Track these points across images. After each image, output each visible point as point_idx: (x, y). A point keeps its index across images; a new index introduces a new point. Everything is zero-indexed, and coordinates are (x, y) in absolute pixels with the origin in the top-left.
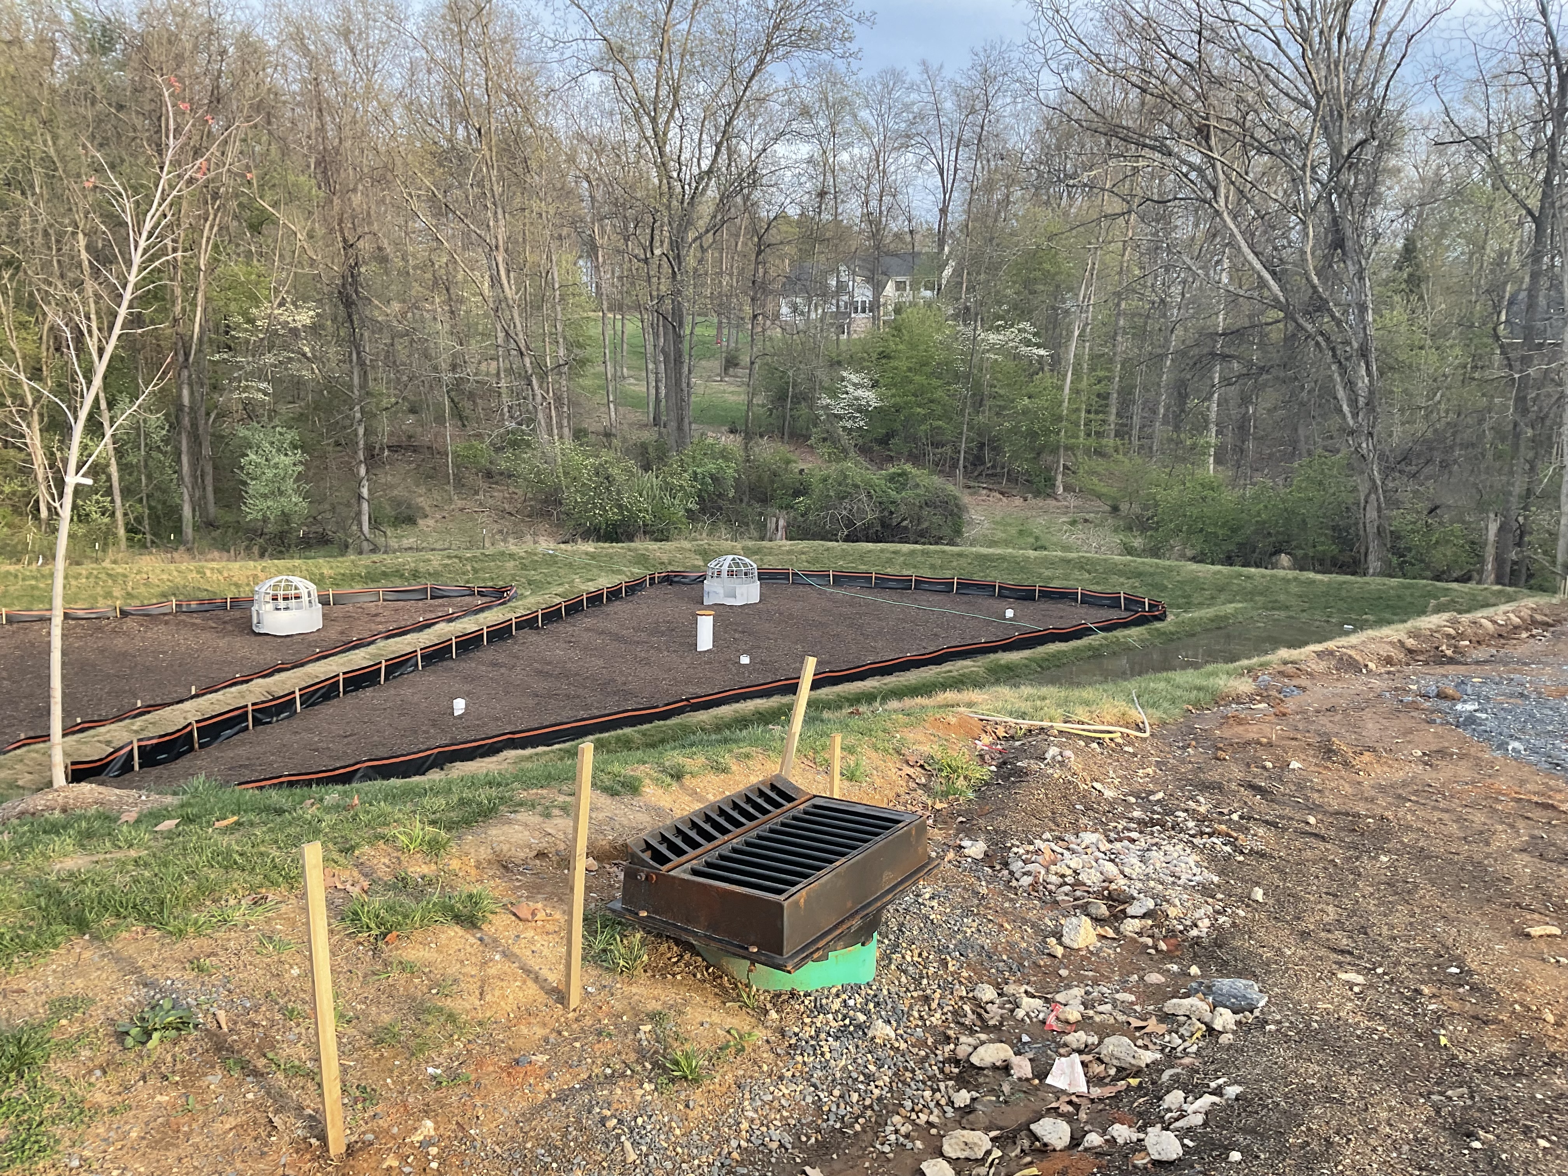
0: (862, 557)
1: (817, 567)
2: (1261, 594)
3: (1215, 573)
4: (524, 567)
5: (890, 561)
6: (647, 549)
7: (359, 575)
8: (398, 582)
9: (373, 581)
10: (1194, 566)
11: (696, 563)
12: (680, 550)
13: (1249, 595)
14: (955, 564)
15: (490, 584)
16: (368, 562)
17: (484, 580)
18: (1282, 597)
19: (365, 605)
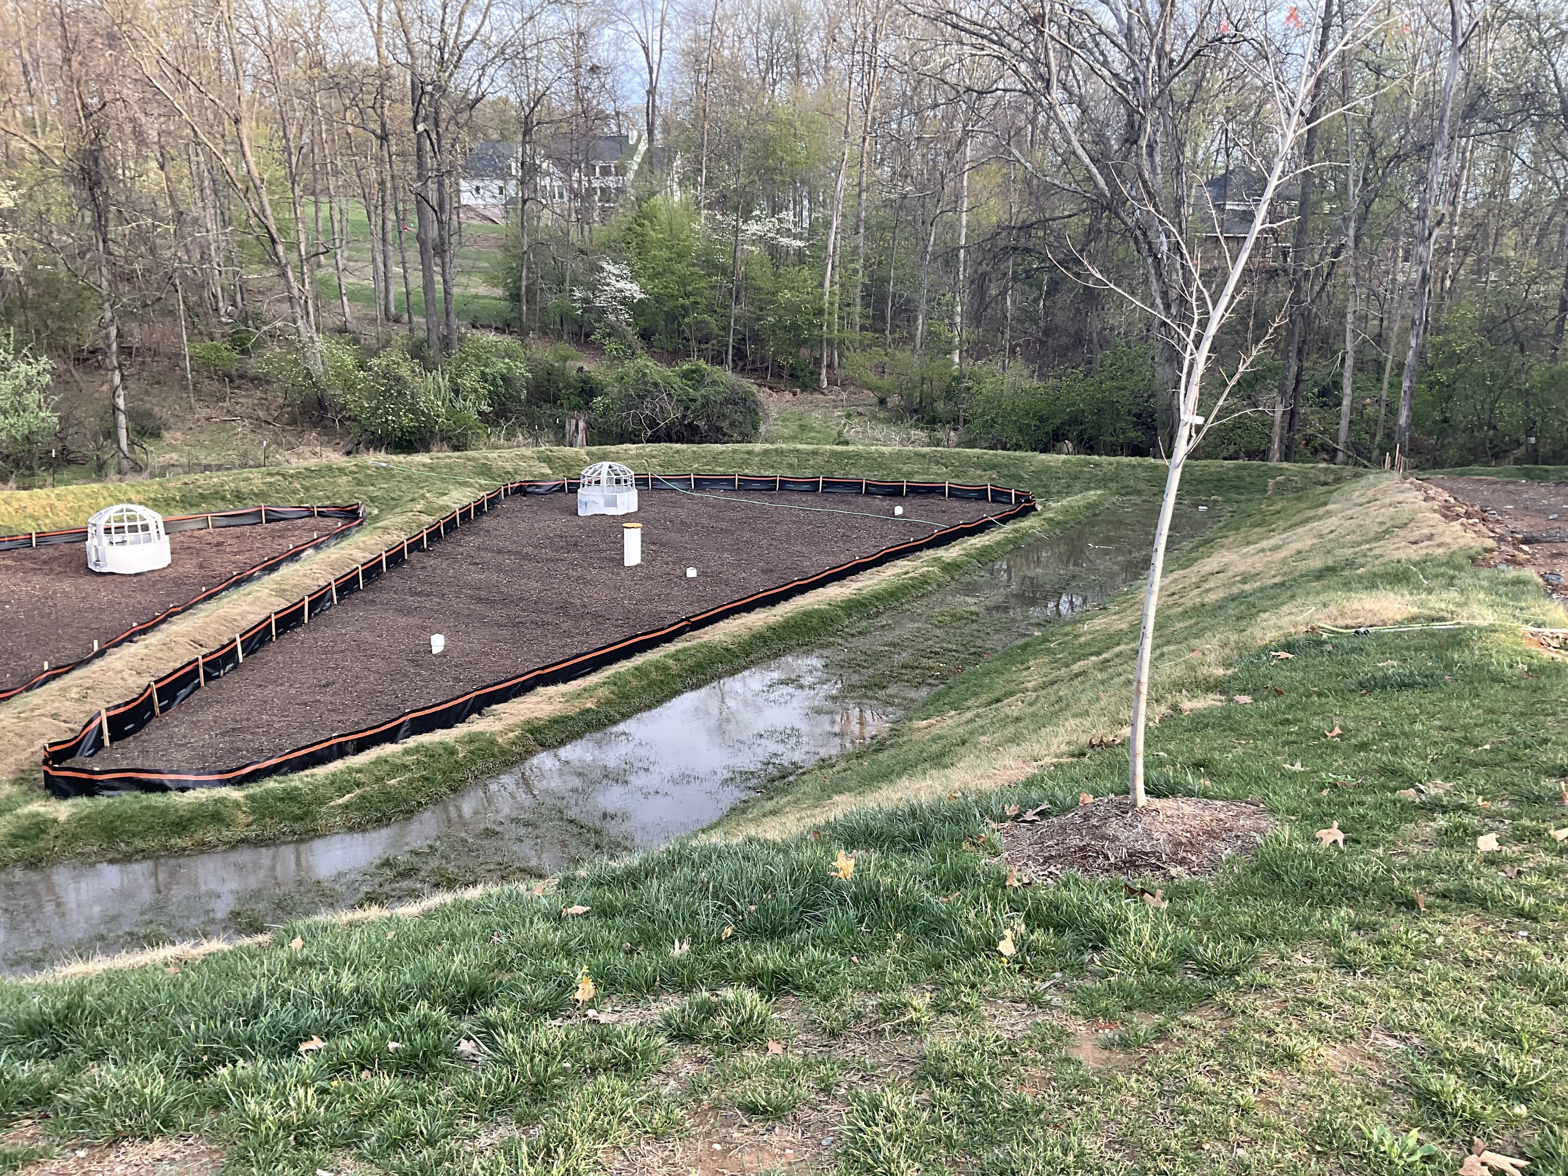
0: (715, 457)
1: (672, 471)
2: (1112, 480)
3: (1064, 462)
4: (359, 483)
5: (745, 463)
6: (487, 459)
7: (173, 499)
8: (221, 505)
9: (191, 506)
10: (1043, 456)
11: (544, 471)
12: (523, 457)
13: (1102, 482)
14: (811, 462)
15: (328, 503)
16: (179, 484)
17: (319, 499)
18: (1132, 483)
19: (196, 533)
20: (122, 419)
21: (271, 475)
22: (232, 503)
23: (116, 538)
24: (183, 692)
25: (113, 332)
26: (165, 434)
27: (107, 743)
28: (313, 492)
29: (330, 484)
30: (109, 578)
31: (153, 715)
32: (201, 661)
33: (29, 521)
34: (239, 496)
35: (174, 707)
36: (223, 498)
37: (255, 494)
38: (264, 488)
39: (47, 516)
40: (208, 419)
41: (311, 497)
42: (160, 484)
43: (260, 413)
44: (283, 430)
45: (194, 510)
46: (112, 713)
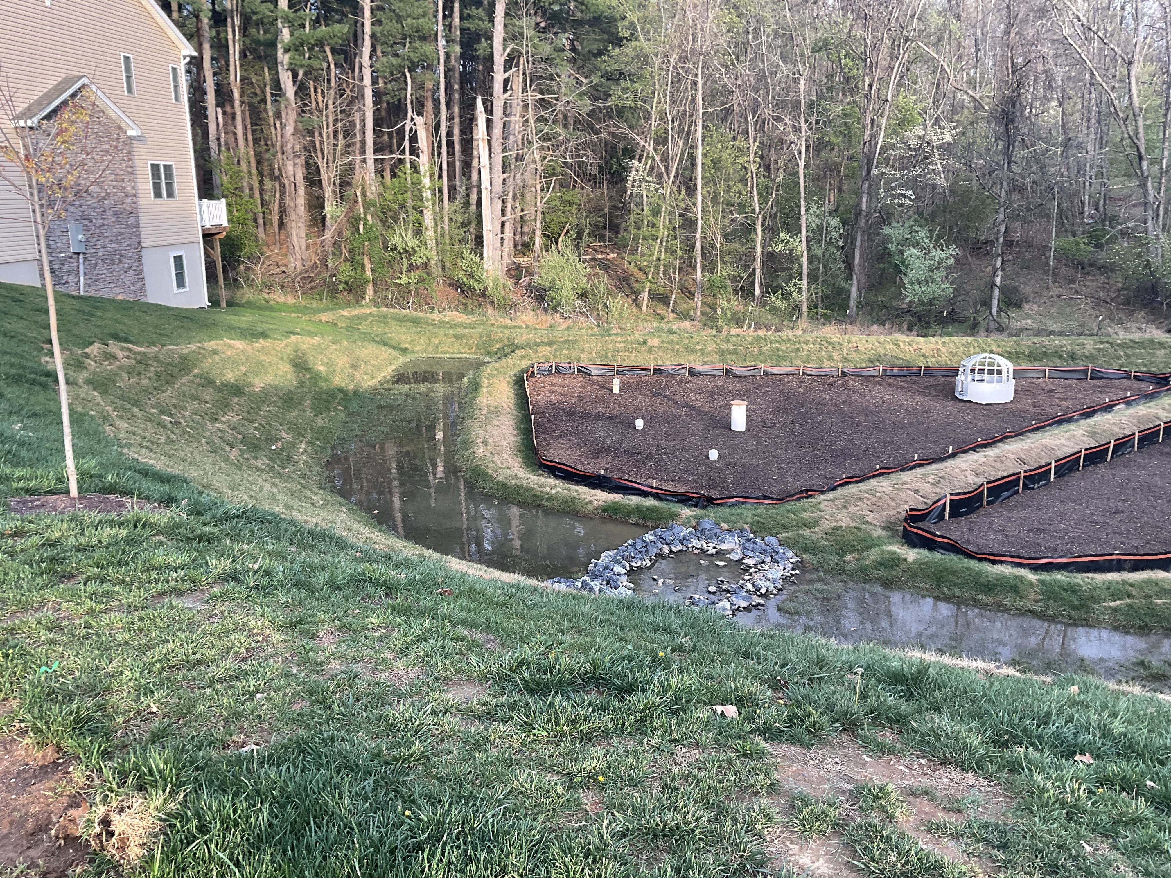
15: (1144, 369)
17: (1137, 365)
19: (1035, 381)
20: (997, 292)
21: (1101, 343)
22: (1066, 361)
23: (978, 377)
24: (1005, 494)
25: (1003, 229)
26: (1026, 306)
27: (947, 517)
28: (1133, 359)
29: (1150, 354)
30: (968, 404)
31: (981, 505)
32: (1022, 474)
33: (922, 358)
34: (1073, 356)
35: (997, 503)
36: (1060, 357)
37: (1086, 357)
38: (1094, 352)
39: (933, 356)
40: (1059, 296)
41: (1131, 363)
42: (1016, 342)
43: (1102, 294)
44: (1118, 309)
45: (1036, 364)
46: (953, 498)
